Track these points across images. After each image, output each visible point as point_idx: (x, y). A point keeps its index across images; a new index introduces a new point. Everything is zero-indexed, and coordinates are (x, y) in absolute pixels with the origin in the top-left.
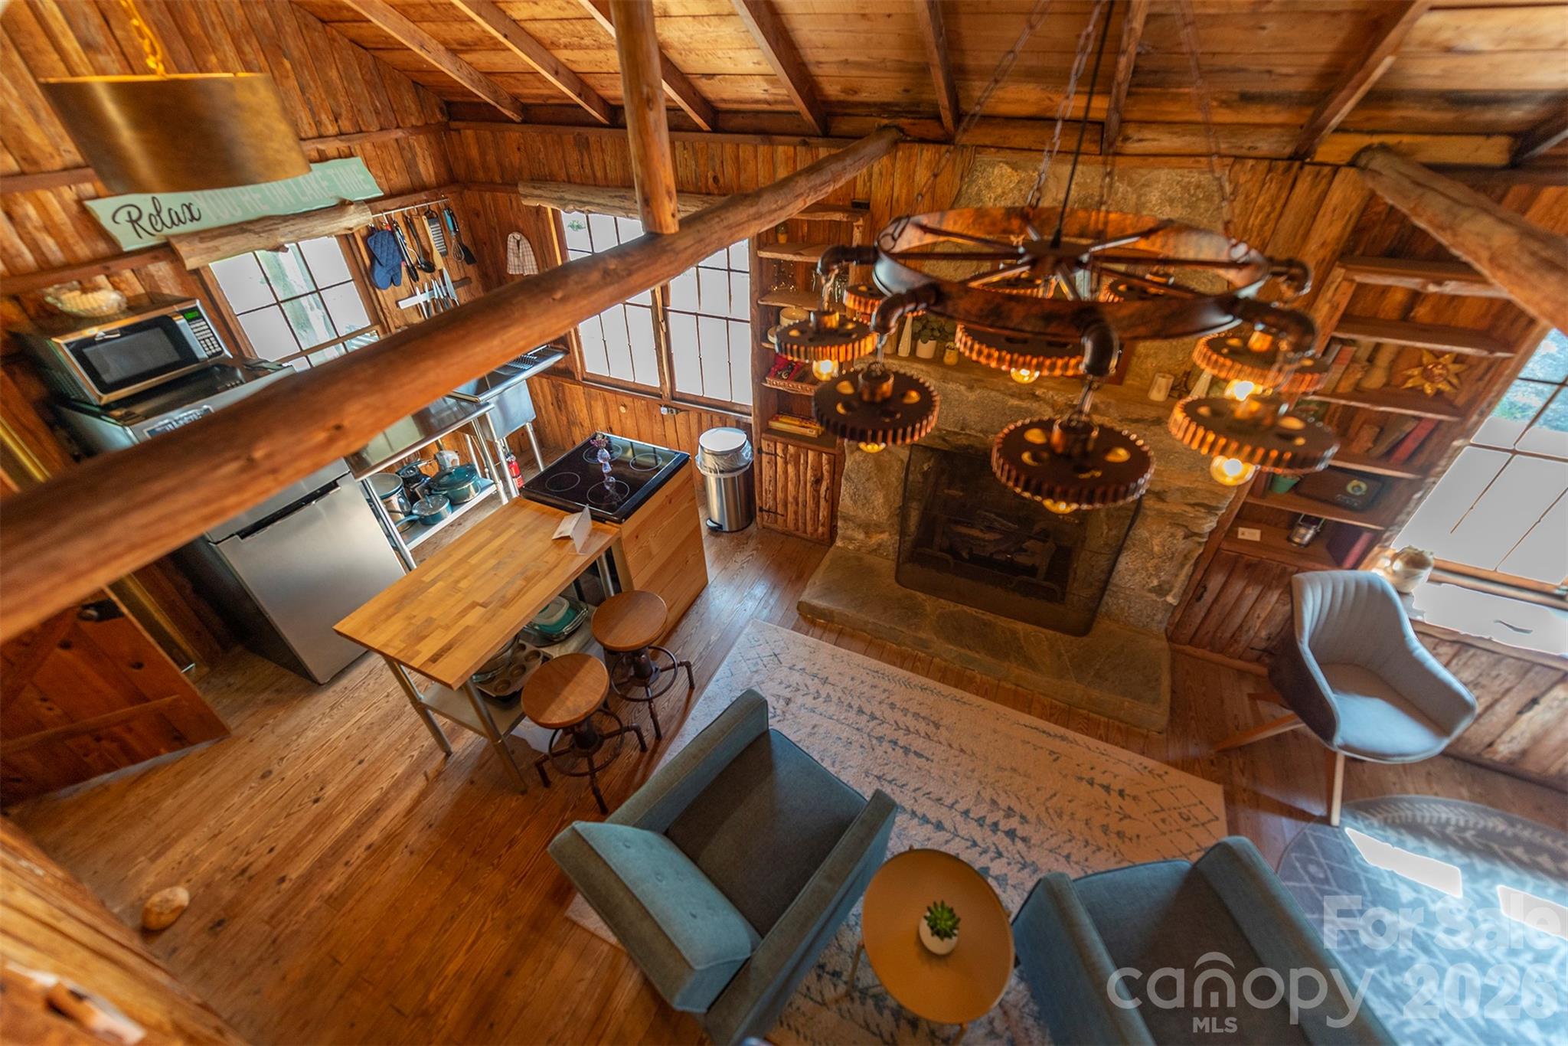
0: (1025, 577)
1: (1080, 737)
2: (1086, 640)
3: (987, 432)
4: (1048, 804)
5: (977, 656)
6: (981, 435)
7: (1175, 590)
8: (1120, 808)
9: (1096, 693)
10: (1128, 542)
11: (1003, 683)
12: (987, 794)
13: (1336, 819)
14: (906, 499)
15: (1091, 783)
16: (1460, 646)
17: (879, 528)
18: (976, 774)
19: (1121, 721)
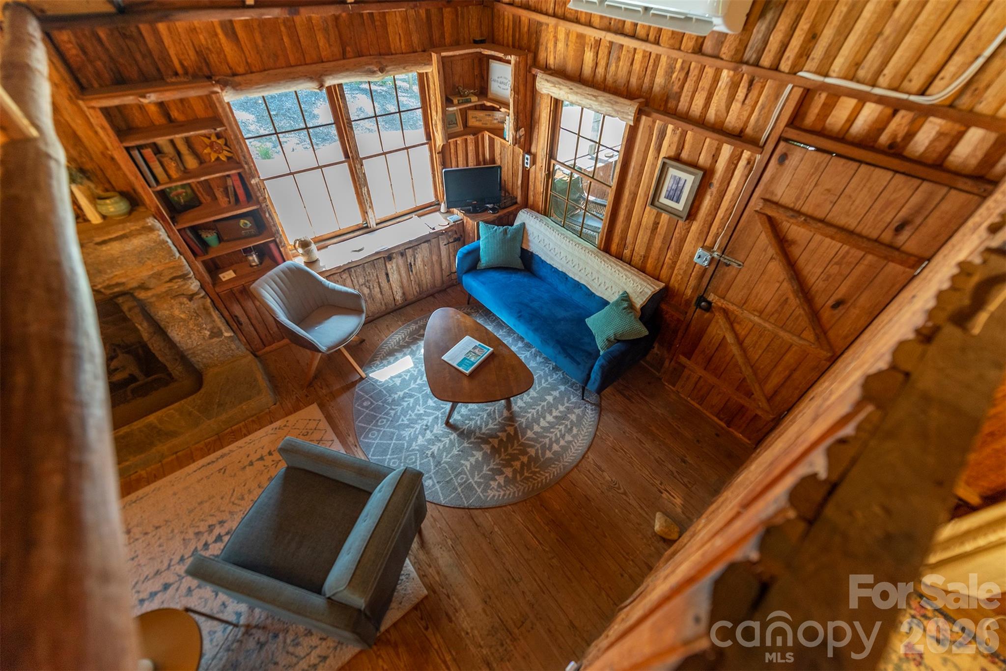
0: (133, 385)
1: (233, 447)
2: (202, 391)
4: (233, 499)
5: (128, 463)
7: (223, 329)
8: (273, 461)
9: (224, 417)
11: (164, 461)
12: (190, 534)
13: (363, 375)
15: (251, 464)
16: (347, 270)
18: (176, 531)
19: (252, 416)
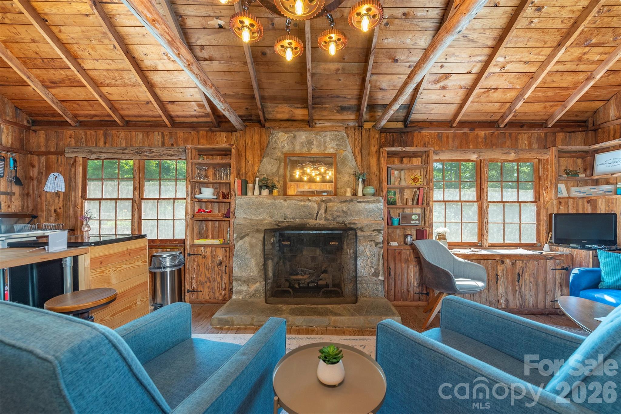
0: (325, 289)
3: (295, 218)
5: (313, 317)
6: (293, 220)
7: (381, 273)
10: (358, 254)
14: (266, 259)
17: (254, 280)
